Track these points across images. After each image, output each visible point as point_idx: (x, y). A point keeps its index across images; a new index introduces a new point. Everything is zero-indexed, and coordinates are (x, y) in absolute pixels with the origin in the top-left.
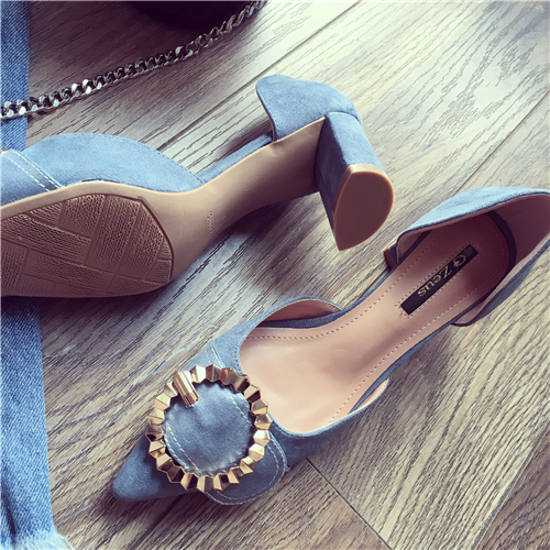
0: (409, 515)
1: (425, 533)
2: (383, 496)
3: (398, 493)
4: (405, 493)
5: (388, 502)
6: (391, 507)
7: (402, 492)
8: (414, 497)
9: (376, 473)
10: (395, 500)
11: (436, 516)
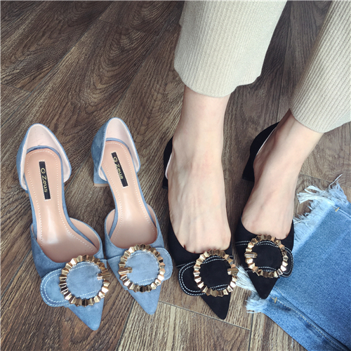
0: (165, 321)
1: (154, 317)
2: (181, 323)
3: (175, 328)
4: (171, 330)
5: (177, 322)
6: (175, 320)
7: (173, 329)
8: (166, 330)
9: (189, 331)
10: (175, 324)
11: (152, 327)
